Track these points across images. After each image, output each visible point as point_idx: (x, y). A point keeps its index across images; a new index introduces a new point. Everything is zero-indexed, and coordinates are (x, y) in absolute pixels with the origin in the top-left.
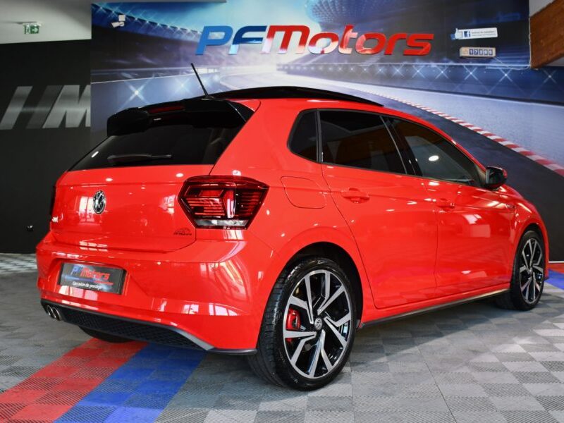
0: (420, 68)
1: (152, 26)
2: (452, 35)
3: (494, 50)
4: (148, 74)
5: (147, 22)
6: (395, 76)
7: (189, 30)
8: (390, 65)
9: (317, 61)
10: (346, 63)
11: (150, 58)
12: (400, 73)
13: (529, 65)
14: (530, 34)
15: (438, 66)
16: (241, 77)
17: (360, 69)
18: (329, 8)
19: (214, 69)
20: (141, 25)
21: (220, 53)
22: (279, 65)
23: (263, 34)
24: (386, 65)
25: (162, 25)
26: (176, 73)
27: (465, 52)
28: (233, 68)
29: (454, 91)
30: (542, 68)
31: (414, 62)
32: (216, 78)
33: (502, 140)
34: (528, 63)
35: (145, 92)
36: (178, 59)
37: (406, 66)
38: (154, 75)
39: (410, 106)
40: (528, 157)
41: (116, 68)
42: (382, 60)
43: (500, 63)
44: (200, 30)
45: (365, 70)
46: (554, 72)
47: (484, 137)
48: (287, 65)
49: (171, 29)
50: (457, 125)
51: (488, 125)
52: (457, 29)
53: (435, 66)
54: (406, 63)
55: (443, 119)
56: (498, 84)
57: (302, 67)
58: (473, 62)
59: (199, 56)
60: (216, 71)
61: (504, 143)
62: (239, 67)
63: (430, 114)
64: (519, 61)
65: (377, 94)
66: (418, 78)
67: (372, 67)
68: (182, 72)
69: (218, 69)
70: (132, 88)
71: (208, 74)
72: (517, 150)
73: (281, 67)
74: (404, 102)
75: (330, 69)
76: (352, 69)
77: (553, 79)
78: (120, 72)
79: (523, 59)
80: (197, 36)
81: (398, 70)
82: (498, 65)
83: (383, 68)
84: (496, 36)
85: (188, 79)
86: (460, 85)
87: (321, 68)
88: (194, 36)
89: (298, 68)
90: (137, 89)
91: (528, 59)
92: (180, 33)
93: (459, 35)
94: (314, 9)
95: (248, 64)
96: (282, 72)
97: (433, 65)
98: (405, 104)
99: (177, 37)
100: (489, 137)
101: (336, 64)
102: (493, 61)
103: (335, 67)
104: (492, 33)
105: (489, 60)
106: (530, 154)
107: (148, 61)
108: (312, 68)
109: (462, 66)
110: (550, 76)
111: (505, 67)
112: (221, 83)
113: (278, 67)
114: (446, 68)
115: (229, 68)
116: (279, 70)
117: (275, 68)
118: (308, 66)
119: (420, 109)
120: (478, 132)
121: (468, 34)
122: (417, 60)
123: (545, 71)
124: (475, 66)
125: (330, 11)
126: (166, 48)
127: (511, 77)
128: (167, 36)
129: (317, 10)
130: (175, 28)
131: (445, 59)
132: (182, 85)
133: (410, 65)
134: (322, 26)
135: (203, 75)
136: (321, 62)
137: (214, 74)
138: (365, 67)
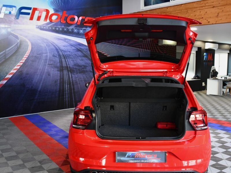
6: (81, 33)
8: (79, 29)
9: (53, 25)
10: (63, 27)
12: (82, 32)
16: (21, 30)
17: (68, 30)
18: (57, 3)
19: (8, 25)
22: (37, 26)
23: (30, 11)
28: (17, 25)
31: (87, 28)
32: (9, 30)
37: (84, 29)
42: (76, 27)
45: (70, 30)
48: (40, 26)
54: (84, 28)
57: (46, 27)
60: (9, 26)
67: (72, 29)
71: (5, 28)
73: (38, 27)
75: (57, 29)
76: (65, 29)
83: (76, 30)
87: (54, 28)
89: (45, 28)
94: (51, 2)
95: (23, 24)
96: (38, 29)
98: (84, 45)
101: (59, 27)
108: (50, 28)
112: (11, 32)
113: (36, 27)
115: (15, 25)
117: (35, 27)
120: (107, 56)
122: (88, 28)
125: (57, 4)
129: (52, 3)
133: (86, 30)
134: (54, 10)
135: (3, 28)
136: (54, 26)
137: (8, 28)
138: (70, 29)
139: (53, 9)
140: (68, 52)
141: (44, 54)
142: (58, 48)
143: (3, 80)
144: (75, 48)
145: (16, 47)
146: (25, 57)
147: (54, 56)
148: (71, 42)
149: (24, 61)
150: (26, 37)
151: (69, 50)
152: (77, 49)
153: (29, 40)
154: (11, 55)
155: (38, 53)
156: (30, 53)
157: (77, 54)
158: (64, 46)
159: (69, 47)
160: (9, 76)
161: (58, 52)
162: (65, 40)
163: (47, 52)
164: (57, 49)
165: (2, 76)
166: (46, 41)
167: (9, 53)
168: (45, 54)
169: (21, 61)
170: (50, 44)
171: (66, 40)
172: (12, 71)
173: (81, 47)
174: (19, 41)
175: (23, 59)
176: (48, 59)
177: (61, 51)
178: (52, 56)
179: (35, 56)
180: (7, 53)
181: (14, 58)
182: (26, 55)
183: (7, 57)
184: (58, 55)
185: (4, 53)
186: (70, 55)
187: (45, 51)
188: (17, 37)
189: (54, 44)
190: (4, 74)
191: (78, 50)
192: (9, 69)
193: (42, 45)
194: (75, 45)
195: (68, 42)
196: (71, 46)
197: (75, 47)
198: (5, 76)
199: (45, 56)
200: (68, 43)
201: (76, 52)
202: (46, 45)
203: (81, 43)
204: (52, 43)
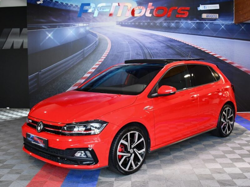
0: (183, 24)
1: (56, 3)
2: (198, 8)
3: (218, 15)
4: (55, 27)
5: (54, 1)
6: (171, 27)
7: (74, 5)
8: (169, 22)
9: (135, 20)
10: (149, 21)
11: (56, 18)
12: (174, 26)
13: (234, 22)
14: (234, 7)
15: (192, 22)
16: (99, 28)
17: (155, 24)
19: (86, 24)
20: (51, 3)
21: (89, 16)
22: (117, 22)
24: (168, 22)
25: (61, 3)
26: (68, 26)
27: (204, 16)
28: (95, 23)
29: (199, 34)
30: (239, 23)
31: (181, 20)
32: (88, 28)
33: (220, 57)
34: (233, 21)
35: (54, 36)
36: (69, 19)
37: (176, 22)
38: (57, 27)
39: (178, 41)
40: (232, 65)
41: (39, 23)
42: (165, 20)
43: (220, 21)
44: (79, 5)
46: (245, 25)
47: (212, 55)
48: (120, 22)
49: (66, 5)
50: (200, 50)
51: (214, 50)
52: (200, 5)
53: (191, 23)
55: (194, 47)
56: (219, 31)
57: (128, 23)
58: (208, 21)
59: (79, 18)
60: (87, 25)
61: (221, 58)
62: (98, 23)
63: (188, 45)
64: (229, 20)
65: (163, 36)
66: (182, 28)
67: (161, 23)
68: (71, 25)
69: (88, 24)
70: (47, 33)
71: (84, 27)
72: (227, 62)
73: (118, 23)
74: (176, 39)
75: (141, 24)
76: (152, 24)
77: (244, 29)
78: (41, 25)
79: (231, 19)
80: (78, 8)
81: (173, 25)
82: (219, 22)
83: (166, 23)
84: (219, 8)
85: (74, 29)
86: (201, 31)
87: (137, 23)
88: (77, 8)
89: (126, 23)
90: (50, 33)
91: (233, 19)
92: (69, 6)
93: (202, 8)
95: (102, 21)
96: (119, 25)
97: (189, 22)
98: (176, 40)
99: (68, 8)
100: (214, 55)
101: (144, 21)
102: (217, 20)
103: (144, 23)
104: (217, 7)
105: (215, 20)
106: (233, 63)
107: (55, 20)
108: (133, 23)
109: (202, 23)
110: (243, 27)
111: (222, 23)
112: (90, 30)
113: (117, 23)
114: (195, 23)
115: (93, 23)
116: (117, 24)
117: (115, 23)
118: (131, 23)
119: (183, 43)
120: (210, 53)
121: (206, 7)
122: (182, 20)
123: (241, 25)
124: (209, 23)
126: (63, 14)
127: (225, 28)
128: (64, 8)
130: (67, 4)
131: (195, 19)
132: (71, 32)
133: (179, 22)
134: (137, 4)
135: (81, 27)
136: (137, 20)
137: (86, 26)
138: (158, 23)
139: (137, 2)
140: (155, 50)
141: (125, 52)
142: (142, 45)
143: (81, 79)
144: (164, 45)
145: (95, 46)
146: (104, 55)
147: (137, 54)
148: (159, 38)
149: (103, 60)
150: (105, 34)
151: (157, 48)
152: (167, 45)
153: (109, 38)
154: (89, 53)
155: (118, 52)
156: (110, 51)
157: (166, 52)
158: (150, 43)
159: (156, 44)
160: (87, 75)
161: (142, 50)
162: (151, 36)
163: (130, 50)
164: (141, 47)
165: (80, 75)
166: (127, 38)
167: (88, 52)
168: (127, 53)
169: (100, 60)
170: (133, 41)
171: (153, 36)
172: (90, 71)
173: (172, 43)
174: (97, 39)
175: (102, 58)
176: (130, 57)
177: (146, 48)
178: (135, 54)
179: (115, 55)
180: (85, 52)
181: (92, 57)
182: (105, 53)
183: (85, 56)
184: (142, 53)
185: (82, 52)
186: (158, 53)
187: (127, 49)
188: (95, 35)
189: (137, 41)
190: (82, 73)
191: (169, 47)
192: (87, 68)
193: (124, 43)
194: (164, 41)
195: (155, 37)
196: (160, 43)
197: (164, 43)
198: (84, 75)
199: (127, 54)
200: (155, 39)
201: (166, 50)
202: (127, 42)
203: (173, 39)
204: (135, 39)
